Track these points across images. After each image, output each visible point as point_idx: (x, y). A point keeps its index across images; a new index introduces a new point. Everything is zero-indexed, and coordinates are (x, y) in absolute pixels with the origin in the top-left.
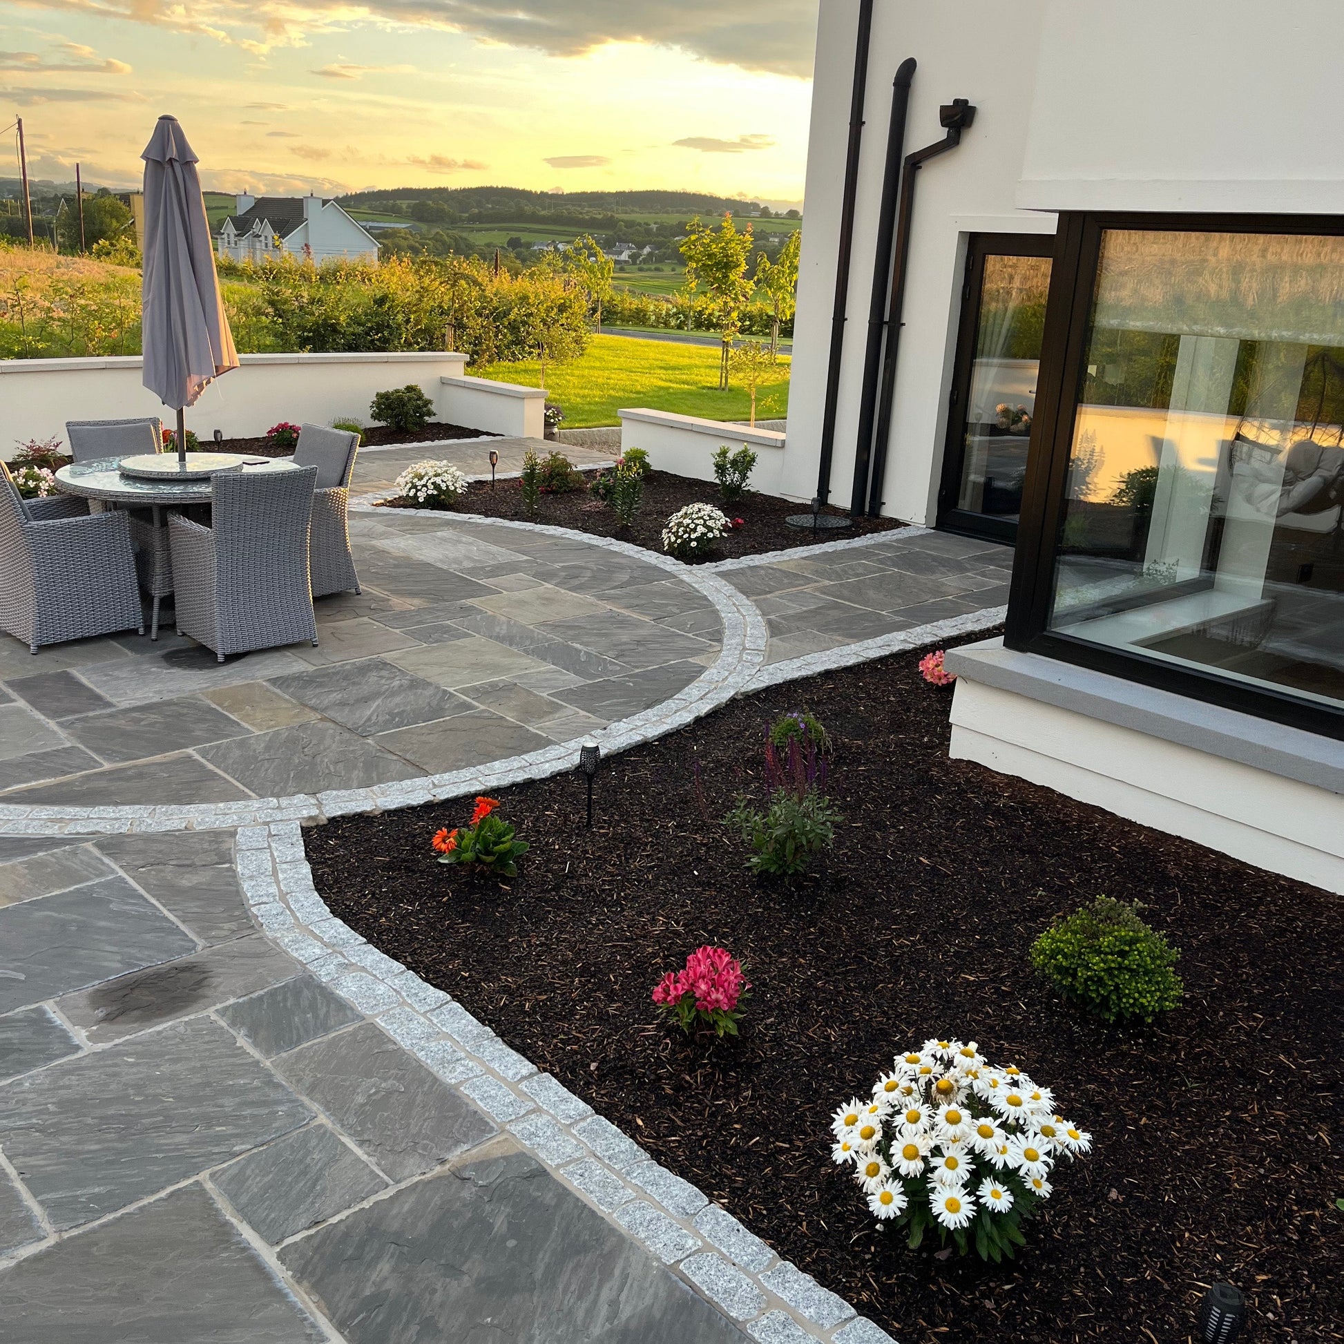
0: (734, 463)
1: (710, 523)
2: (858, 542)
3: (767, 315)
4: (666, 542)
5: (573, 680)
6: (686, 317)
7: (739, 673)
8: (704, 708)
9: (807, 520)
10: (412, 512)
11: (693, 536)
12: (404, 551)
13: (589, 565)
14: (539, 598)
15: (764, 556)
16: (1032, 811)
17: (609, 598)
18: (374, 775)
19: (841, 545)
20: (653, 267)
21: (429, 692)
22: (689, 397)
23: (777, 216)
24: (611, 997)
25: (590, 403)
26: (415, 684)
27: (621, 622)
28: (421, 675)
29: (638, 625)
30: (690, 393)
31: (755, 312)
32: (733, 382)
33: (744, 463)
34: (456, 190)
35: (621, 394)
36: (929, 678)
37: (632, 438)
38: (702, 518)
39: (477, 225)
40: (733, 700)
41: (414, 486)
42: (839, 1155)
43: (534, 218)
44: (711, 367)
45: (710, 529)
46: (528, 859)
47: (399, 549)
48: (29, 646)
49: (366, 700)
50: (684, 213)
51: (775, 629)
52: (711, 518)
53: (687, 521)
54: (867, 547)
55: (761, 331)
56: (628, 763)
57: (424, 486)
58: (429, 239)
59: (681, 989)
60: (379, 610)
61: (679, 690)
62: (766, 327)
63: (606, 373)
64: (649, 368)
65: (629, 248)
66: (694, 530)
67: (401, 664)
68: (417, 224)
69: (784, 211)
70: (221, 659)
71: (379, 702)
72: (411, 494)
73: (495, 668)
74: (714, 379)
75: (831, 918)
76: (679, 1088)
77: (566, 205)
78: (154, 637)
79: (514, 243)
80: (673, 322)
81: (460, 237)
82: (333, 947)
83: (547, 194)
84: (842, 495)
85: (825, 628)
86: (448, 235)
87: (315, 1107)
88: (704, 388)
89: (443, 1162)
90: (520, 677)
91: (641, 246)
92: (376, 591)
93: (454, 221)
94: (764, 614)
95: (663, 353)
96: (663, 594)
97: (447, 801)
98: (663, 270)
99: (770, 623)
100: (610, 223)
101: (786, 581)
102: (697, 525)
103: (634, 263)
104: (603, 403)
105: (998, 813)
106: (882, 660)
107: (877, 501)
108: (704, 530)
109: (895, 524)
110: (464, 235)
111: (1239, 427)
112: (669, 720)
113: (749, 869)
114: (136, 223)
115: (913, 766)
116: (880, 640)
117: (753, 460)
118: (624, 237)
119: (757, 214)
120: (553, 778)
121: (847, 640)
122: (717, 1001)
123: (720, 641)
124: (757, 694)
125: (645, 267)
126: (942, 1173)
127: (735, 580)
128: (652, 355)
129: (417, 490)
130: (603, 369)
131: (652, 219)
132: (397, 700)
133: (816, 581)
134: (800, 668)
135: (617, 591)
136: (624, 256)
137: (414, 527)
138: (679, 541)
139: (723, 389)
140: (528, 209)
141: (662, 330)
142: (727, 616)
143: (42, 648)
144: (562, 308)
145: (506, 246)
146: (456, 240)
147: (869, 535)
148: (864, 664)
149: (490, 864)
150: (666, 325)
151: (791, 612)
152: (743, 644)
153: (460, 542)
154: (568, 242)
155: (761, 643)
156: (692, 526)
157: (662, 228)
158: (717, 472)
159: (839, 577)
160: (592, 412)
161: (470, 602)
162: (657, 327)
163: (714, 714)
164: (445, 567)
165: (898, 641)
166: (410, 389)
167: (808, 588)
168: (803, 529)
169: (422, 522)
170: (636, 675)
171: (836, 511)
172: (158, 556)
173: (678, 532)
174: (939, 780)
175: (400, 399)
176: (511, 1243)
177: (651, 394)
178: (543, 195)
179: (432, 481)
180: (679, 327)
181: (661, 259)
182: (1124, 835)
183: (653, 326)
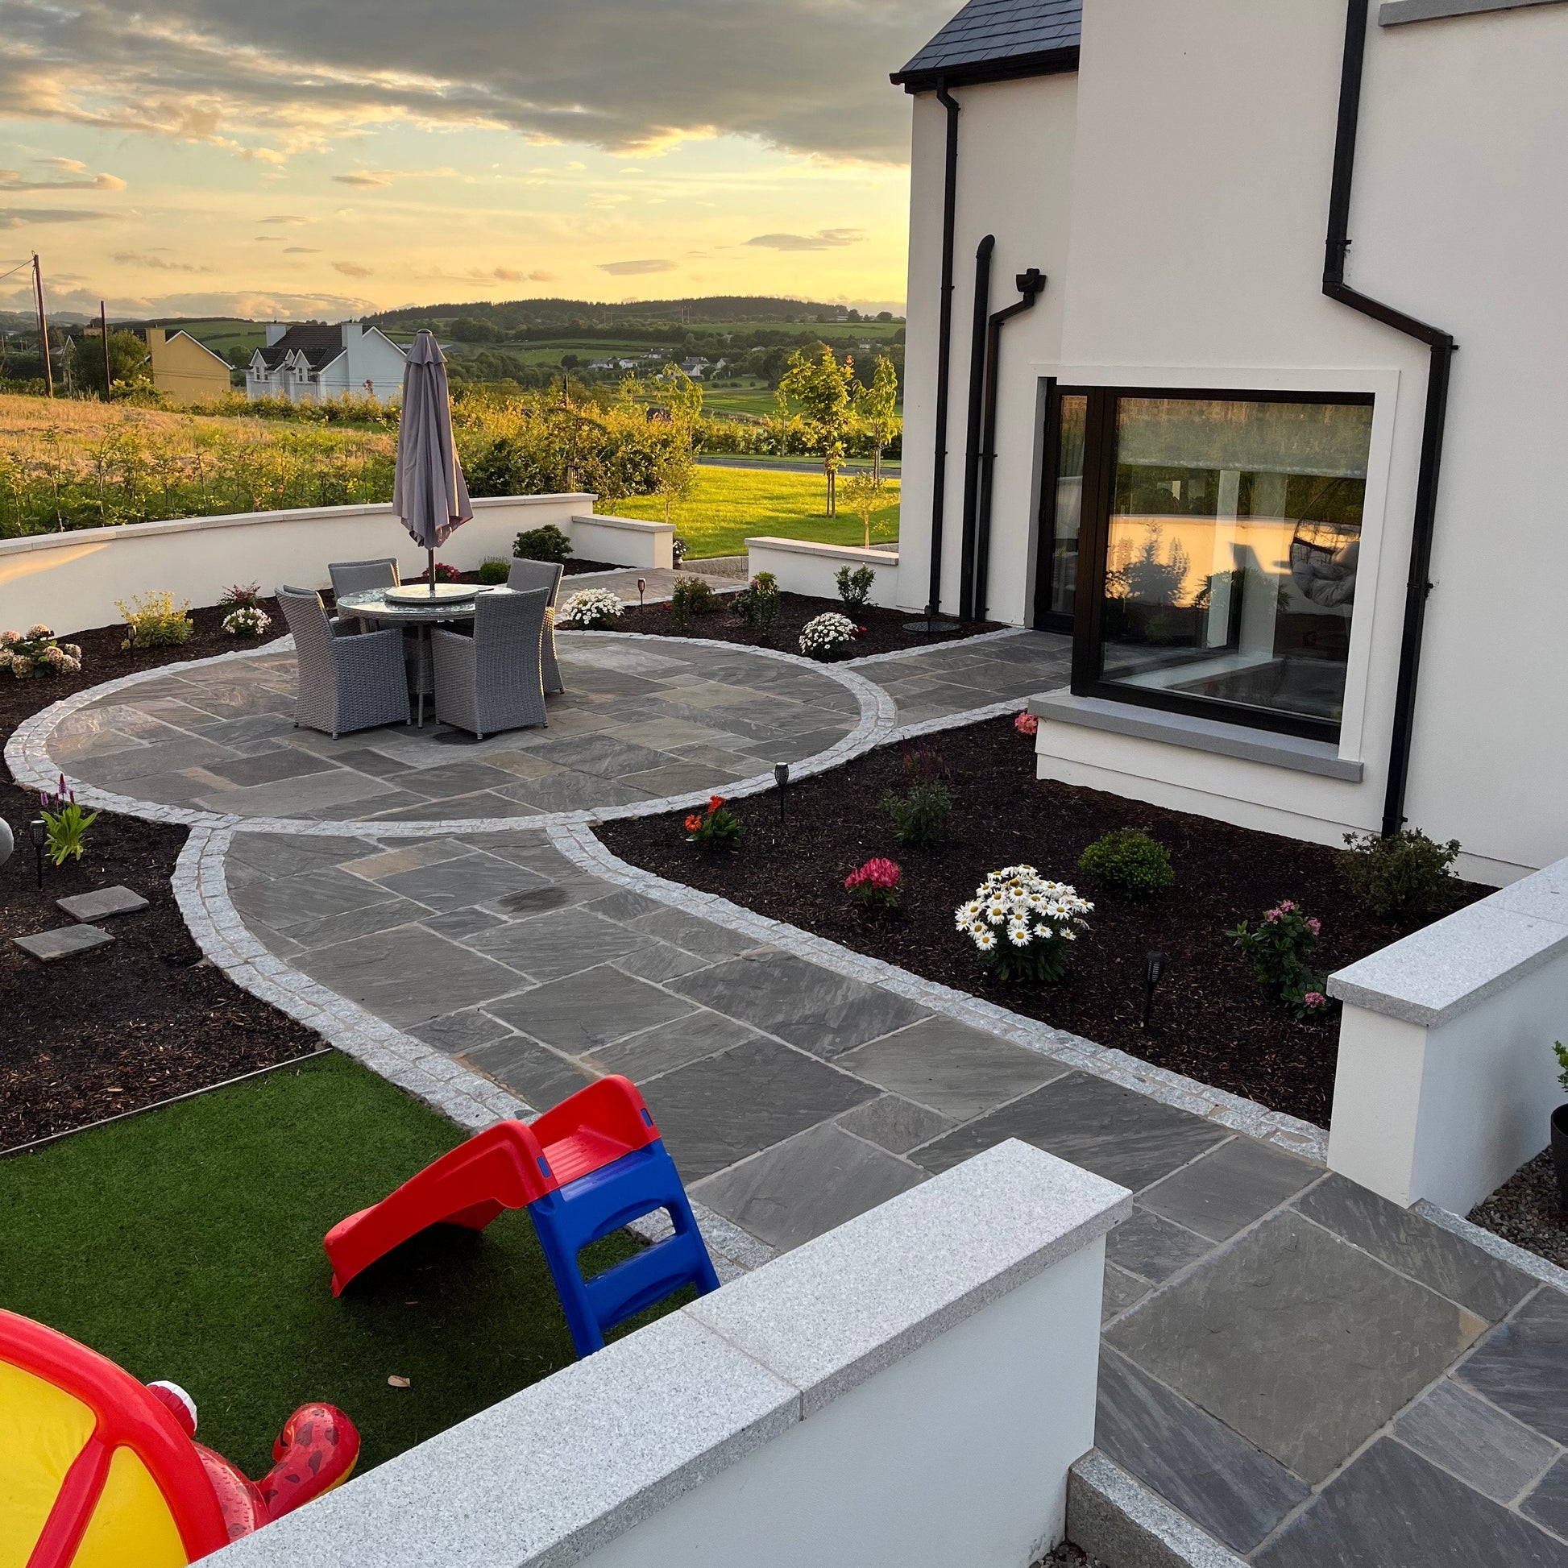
0: (855, 580)
1: (840, 629)
2: (966, 642)
3: (865, 436)
4: (803, 647)
5: (748, 742)
6: (778, 441)
7: (876, 734)
8: (853, 755)
9: (923, 626)
10: (579, 633)
11: (826, 640)
12: (585, 662)
13: (743, 666)
14: (708, 691)
15: (886, 655)
16: (1094, 805)
17: (764, 689)
18: (625, 799)
19: (953, 644)
20: (729, 382)
21: (644, 752)
22: (799, 526)
23: (867, 319)
24: (816, 896)
25: (704, 535)
26: (631, 748)
27: (776, 704)
28: (633, 742)
29: (791, 705)
30: (799, 522)
31: (853, 434)
32: (840, 508)
33: (864, 580)
34: (501, 304)
35: (732, 525)
36: (1022, 730)
37: (758, 564)
38: (833, 624)
39: (527, 343)
40: (873, 750)
41: (580, 611)
42: (960, 927)
43: (591, 333)
44: (815, 495)
45: (841, 634)
46: (746, 839)
47: (580, 660)
48: (331, 734)
49: (600, 758)
50: (761, 320)
51: (900, 705)
52: (841, 624)
53: (820, 628)
54: (974, 645)
55: (859, 454)
56: (803, 788)
57: (589, 610)
58: (473, 361)
59: (863, 876)
60: (583, 703)
61: (833, 744)
62: (865, 449)
63: (714, 506)
64: (755, 499)
65: (701, 362)
66: (827, 635)
67: (614, 736)
68: (456, 343)
69: (875, 314)
70: (480, 737)
71: (609, 759)
72: (578, 618)
73: (689, 737)
74: (820, 507)
75: (953, 860)
76: (865, 929)
77: (626, 316)
78: (420, 726)
79: (570, 362)
80: (765, 448)
81: (508, 357)
82: (635, 877)
83: (604, 304)
84: (951, 605)
85: (941, 702)
86: (493, 355)
87: (658, 939)
88: (812, 516)
89: (738, 955)
90: (708, 741)
91: (714, 360)
92: (576, 691)
93: (499, 339)
94: (891, 695)
95: (764, 483)
96: (808, 684)
97: (680, 811)
98: (741, 386)
99: (897, 701)
100: (677, 335)
101: (907, 671)
102: (829, 631)
103: (708, 379)
104: (717, 535)
105: (1069, 808)
106: (987, 722)
107: (982, 608)
108: (836, 635)
109: (998, 626)
110: (512, 354)
111: (1297, 531)
112: (828, 762)
113: (897, 839)
114: (153, 359)
115: (1009, 785)
116: (985, 709)
117: (872, 576)
118: (694, 351)
119: (844, 318)
120: (751, 797)
121: (960, 710)
122: (885, 882)
123: (859, 714)
124: (891, 746)
125: (720, 382)
126: (1014, 921)
127: (865, 673)
128: (753, 485)
129: (583, 615)
130: (711, 501)
131: (725, 328)
132: (624, 757)
133: (932, 671)
134: (923, 729)
135: (770, 684)
136: (696, 372)
137: (585, 644)
138: (815, 645)
139: (831, 517)
140: (583, 323)
141: (753, 457)
142: (862, 697)
143: (341, 735)
144: (665, 444)
145: (560, 365)
146: (503, 360)
147: (976, 636)
148: (973, 725)
149: (723, 838)
150: (758, 451)
151: (913, 693)
152: (877, 714)
153: (629, 654)
154: (631, 358)
155: (892, 714)
156: (825, 632)
157: (737, 338)
158: (840, 588)
159: (951, 667)
160: (708, 543)
161: (652, 695)
162: (747, 453)
163: (860, 758)
164: (623, 672)
165: (998, 709)
166: (548, 528)
167: (926, 676)
168: (919, 633)
169: (591, 640)
170: (796, 738)
171: (946, 618)
172: (421, 664)
173: (813, 637)
174: (1029, 791)
175: (542, 538)
176: (785, 979)
177: (761, 524)
178: (600, 307)
179: (595, 605)
180: (772, 452)
181: (737, 373)
182: (1158, 815)
183: (743, 453)
